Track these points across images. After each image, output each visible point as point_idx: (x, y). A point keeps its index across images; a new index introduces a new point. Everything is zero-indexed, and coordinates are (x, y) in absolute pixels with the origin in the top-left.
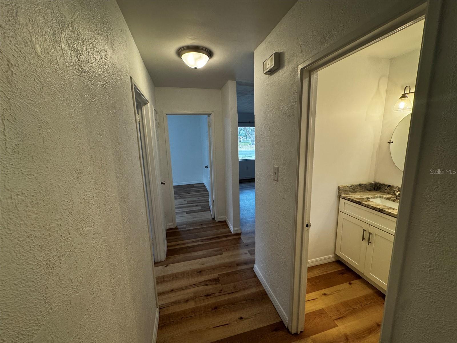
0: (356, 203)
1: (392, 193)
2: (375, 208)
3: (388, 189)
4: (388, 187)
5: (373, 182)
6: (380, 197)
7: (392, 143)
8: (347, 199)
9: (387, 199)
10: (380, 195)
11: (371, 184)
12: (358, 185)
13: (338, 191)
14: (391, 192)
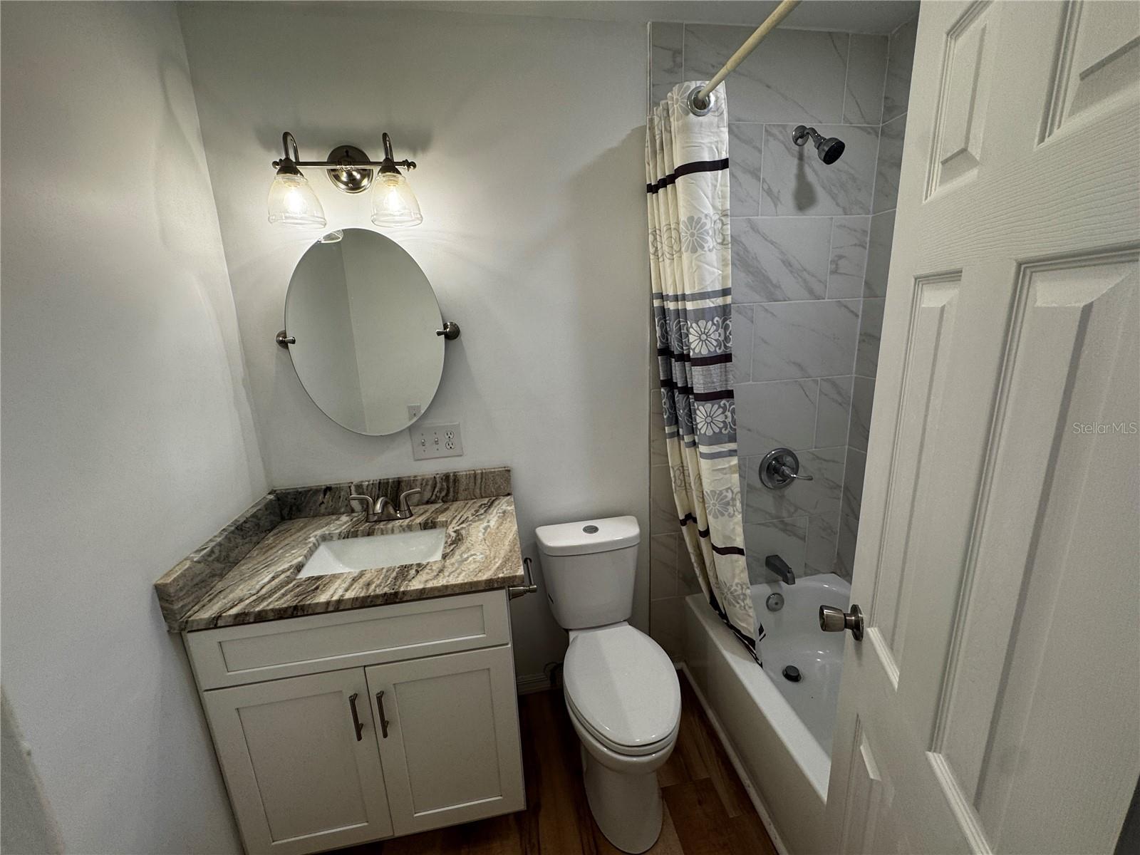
0: (281, 618)
1: (343, 510)
2: (369, 600)
3: (325, 501)
4: (325, 495)
5: (269, 494)
6: (324, 538)
7: (293, 342)
8: (230, 621)
9: (346, 537)
10: (319, 533)
11: (268, 506)
12: (233, 532)
13: (163, 608)
14: (341, 508)
